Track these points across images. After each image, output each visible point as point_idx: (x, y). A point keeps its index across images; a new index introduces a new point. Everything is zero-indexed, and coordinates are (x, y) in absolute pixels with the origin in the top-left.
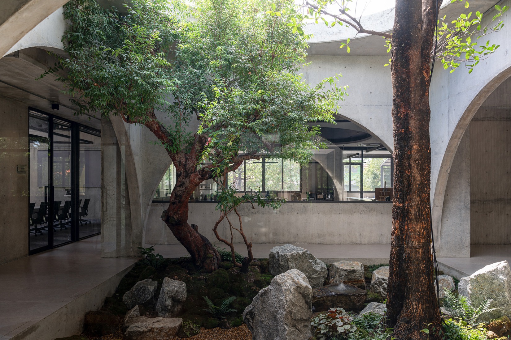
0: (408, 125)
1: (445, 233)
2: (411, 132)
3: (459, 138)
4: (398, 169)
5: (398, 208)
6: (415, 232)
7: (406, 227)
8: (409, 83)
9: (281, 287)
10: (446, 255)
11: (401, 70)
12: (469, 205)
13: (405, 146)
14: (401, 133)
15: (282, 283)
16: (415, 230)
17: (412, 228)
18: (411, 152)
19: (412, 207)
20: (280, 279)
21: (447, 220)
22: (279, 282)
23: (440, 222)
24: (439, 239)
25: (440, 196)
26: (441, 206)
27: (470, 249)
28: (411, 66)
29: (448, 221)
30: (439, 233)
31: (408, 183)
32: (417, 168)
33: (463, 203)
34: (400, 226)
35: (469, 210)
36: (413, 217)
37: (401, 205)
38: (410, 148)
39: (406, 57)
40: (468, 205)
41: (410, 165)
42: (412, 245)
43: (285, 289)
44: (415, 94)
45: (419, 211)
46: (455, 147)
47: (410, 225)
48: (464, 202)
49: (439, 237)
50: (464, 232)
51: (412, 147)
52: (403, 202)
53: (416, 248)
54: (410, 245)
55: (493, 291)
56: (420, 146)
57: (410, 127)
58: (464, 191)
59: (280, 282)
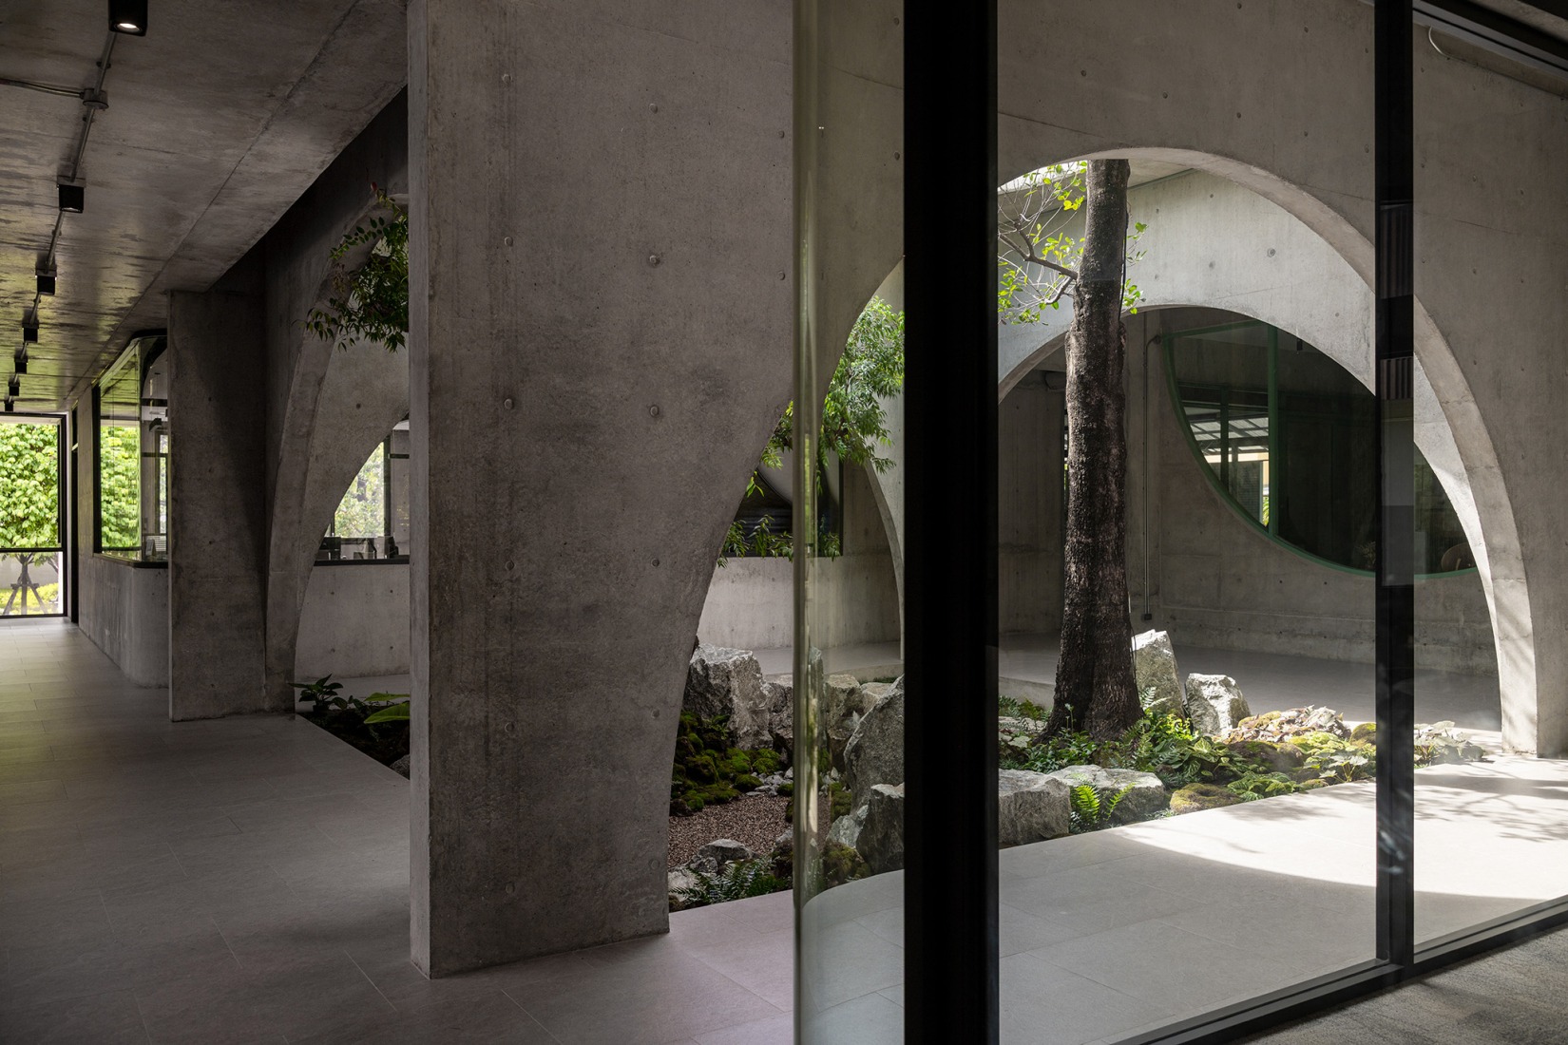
0: (1104, 417)
2: (1108, 429)
4: (1085, 484)
6: (1114, 581)
7: (1100, 573)
8: (1107, 353)
11: (1097, 332)
14: (1092, 429)
16: (1113, 577)
17: (1110, 574)
18: (1108, 460)
19: (1108, 542)
28: (1110, 329)
31: (1103, 505)
32: (1116, 484)
34: (1089, 573)
36: (1111, 558)
38: (1109, 453)
39: (1104, 313)
41: (1106, 478)
42: (1111, 600)
44: (1112, 371)
45: (1117, 547)
51: (1110, 450)
52: (1093, 536)
53: (1116, 605)
54: (1107, 601)
55: (1154, 675)
56: (1120, 451)
57: (1106, 421)
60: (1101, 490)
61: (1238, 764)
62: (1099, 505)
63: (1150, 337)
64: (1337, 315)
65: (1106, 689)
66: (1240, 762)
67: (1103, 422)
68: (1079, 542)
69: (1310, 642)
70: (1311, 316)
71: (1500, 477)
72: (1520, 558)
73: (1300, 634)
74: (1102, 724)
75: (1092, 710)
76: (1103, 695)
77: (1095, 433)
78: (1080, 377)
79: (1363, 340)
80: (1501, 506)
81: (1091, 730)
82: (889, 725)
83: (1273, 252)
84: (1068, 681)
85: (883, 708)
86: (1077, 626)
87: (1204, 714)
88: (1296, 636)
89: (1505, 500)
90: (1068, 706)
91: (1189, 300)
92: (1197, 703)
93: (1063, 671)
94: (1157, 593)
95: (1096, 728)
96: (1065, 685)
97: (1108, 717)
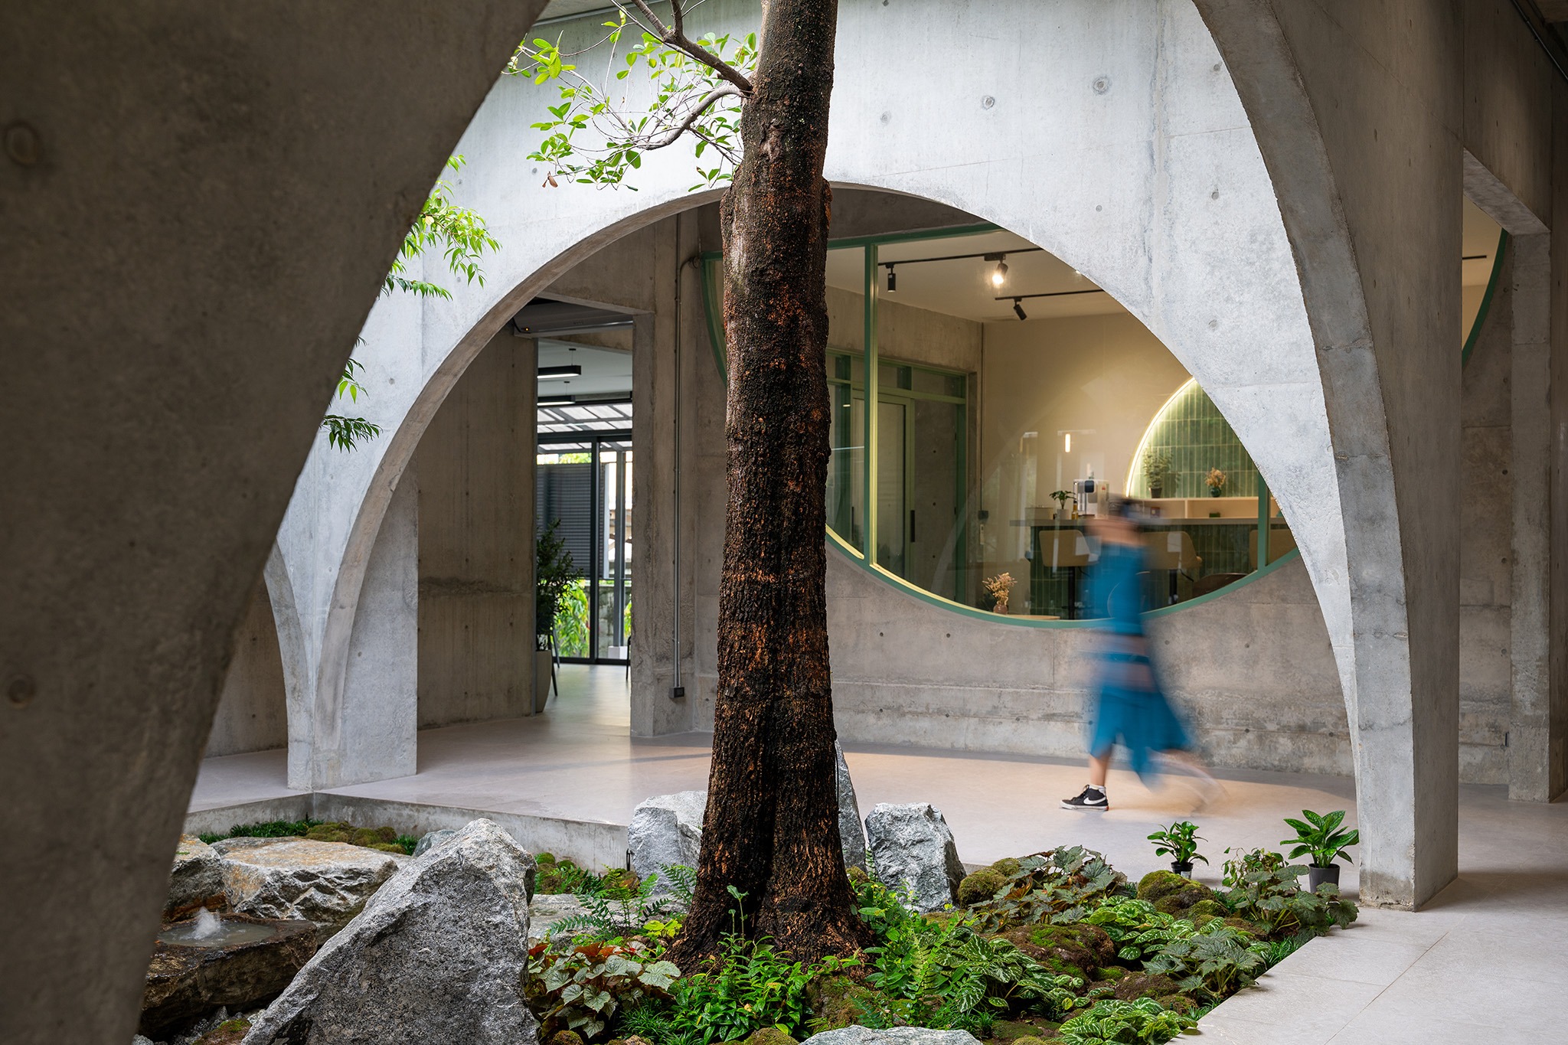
0: (799, 349)
1: (355, 700)
3: (456, 375)
5: (763, 586)
7: (790, 639)
9: (490, 880)
10: (356, 775)
11: (791, 191)
12: (416, 600)
13: (788, 410)
14: (778, 371)
15: (491, 868)
19: (804, 582)
20: (477, 855)
21: (360, 654)
22: (479, 866)
23: (344, 663)
24: (339, 721)
25: (355, 571)
26: (352, 607)
27: (415, 748)
29: (362, 656)
30: (340, 699)
31: (796, 513)
32: (817, 473)
33: (400, 594)
34: (769, 640)
35: (415, 614)
37: (771, 579)
39: (804, 155)
40: (412, 597)
41: (802, 462)
43: (507, 886)
45: (818, 593)
46: (435, 403)
47: (802, 635)
48: (404, 590)
49: (339, 714)
50: (401, 692)
51: (809, 412)
52: (776, 569)
57: (802, 357)
58: (402, 553)
59: (482, 865)
60: (792, 485)
61: (1037, 976)
62: (787, 513)
63: (683, 256)
64: (1099, 209)
65: (800, 855)
66: (1039, 972)
67: (797, 358)
68: (751, 582)
69: (925, 723)
70: (1055, 209)
71: (1389, 472)
72: (1403, 600)
73: (910, 712)
74: (796, 921)
75: (774, 893)
76: (794, 865)
77: (782, 377)
78: (757, 276)
79: (1140, 252)
80: (1383, 518)
81: (776, 933)
82: (395, 971)
83: (991, 101)
84: (729, 843)
85: (380, 936)
86: (746, 739)
87: (902, 872)
88: (903, 715)
89: (1391, 510)
90: (732, 889)
91: (845, 175)
92: (888, 853)
93: (720, 825)
94: (690, 654)
95: (785, 931)
96: (723, 850)
97: (806, 907)
